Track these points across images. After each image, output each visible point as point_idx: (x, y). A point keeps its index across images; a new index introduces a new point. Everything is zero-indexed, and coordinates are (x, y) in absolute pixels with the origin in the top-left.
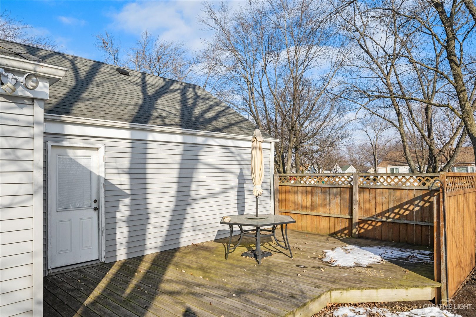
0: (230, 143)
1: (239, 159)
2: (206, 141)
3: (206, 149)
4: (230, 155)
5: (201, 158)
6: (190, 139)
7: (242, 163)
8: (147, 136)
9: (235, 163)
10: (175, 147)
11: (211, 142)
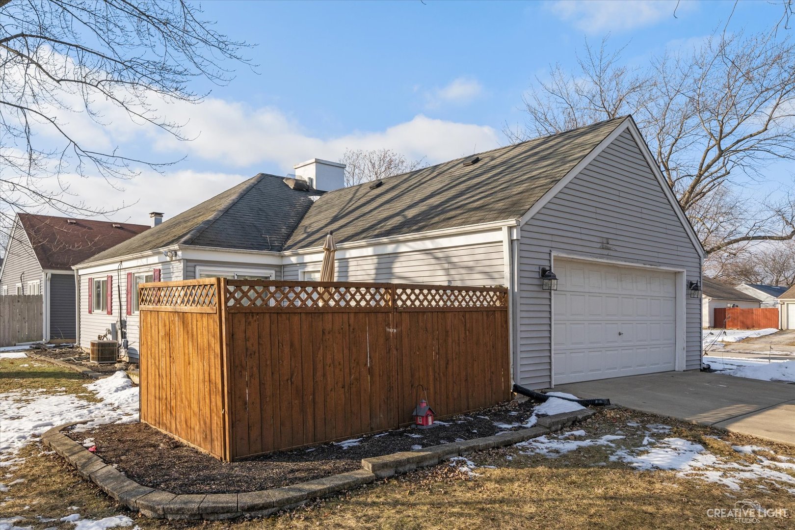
0: (428, 244)
1: (446, 266)
2: (396, 248)
3: (402, 259)
4: (433, 261)
5: (395, 270)
6: (382, 250)
7: (452, 272)
8: (345, 255)
9: (441, 273)
10: (370, 262)
11: (403, 248)
